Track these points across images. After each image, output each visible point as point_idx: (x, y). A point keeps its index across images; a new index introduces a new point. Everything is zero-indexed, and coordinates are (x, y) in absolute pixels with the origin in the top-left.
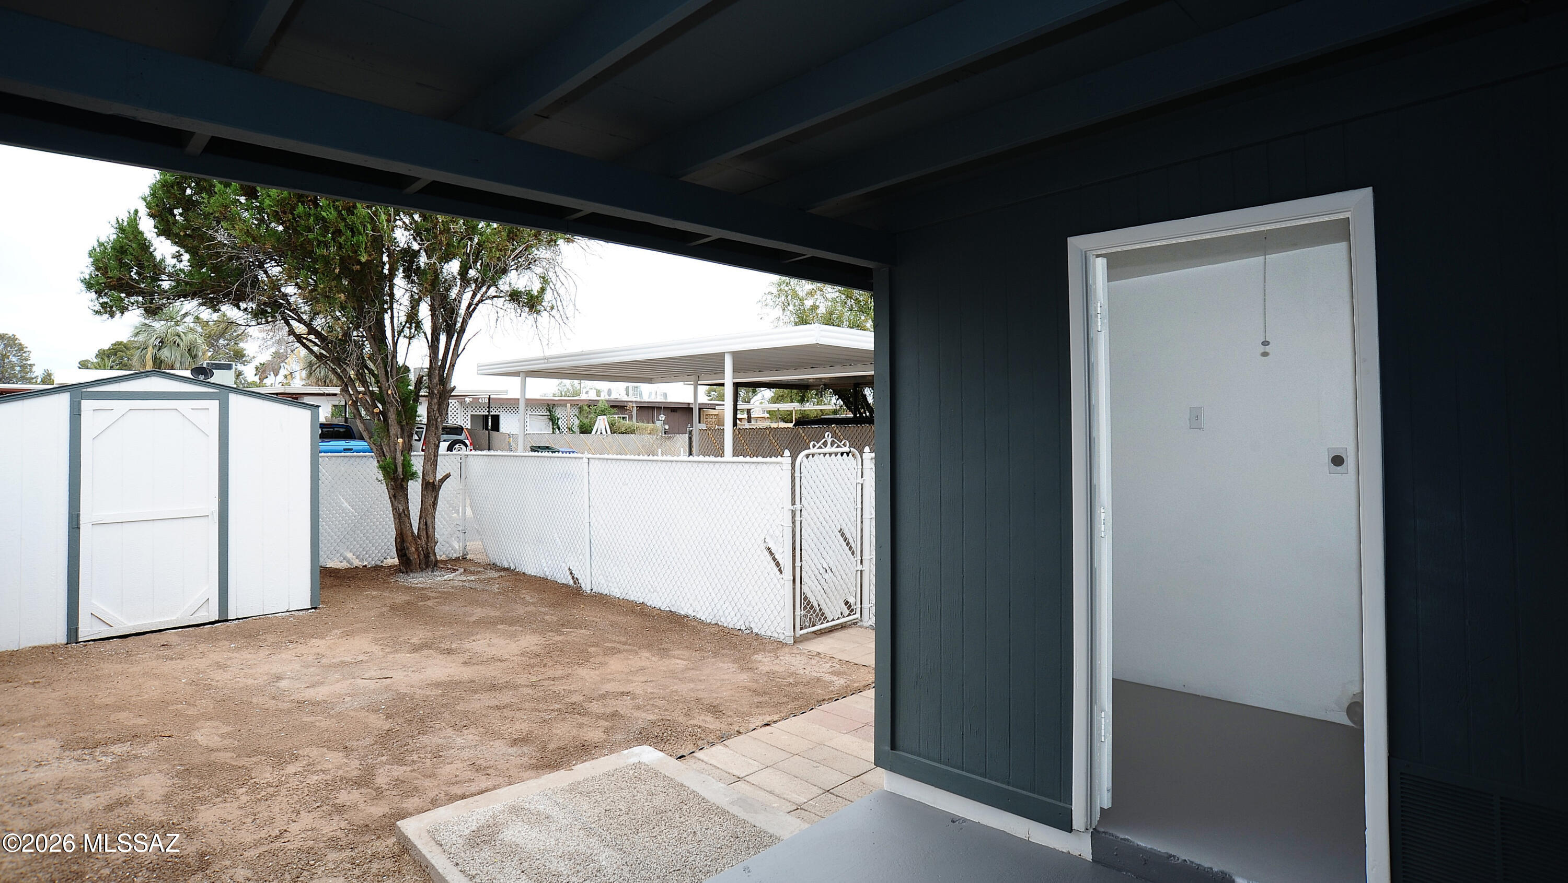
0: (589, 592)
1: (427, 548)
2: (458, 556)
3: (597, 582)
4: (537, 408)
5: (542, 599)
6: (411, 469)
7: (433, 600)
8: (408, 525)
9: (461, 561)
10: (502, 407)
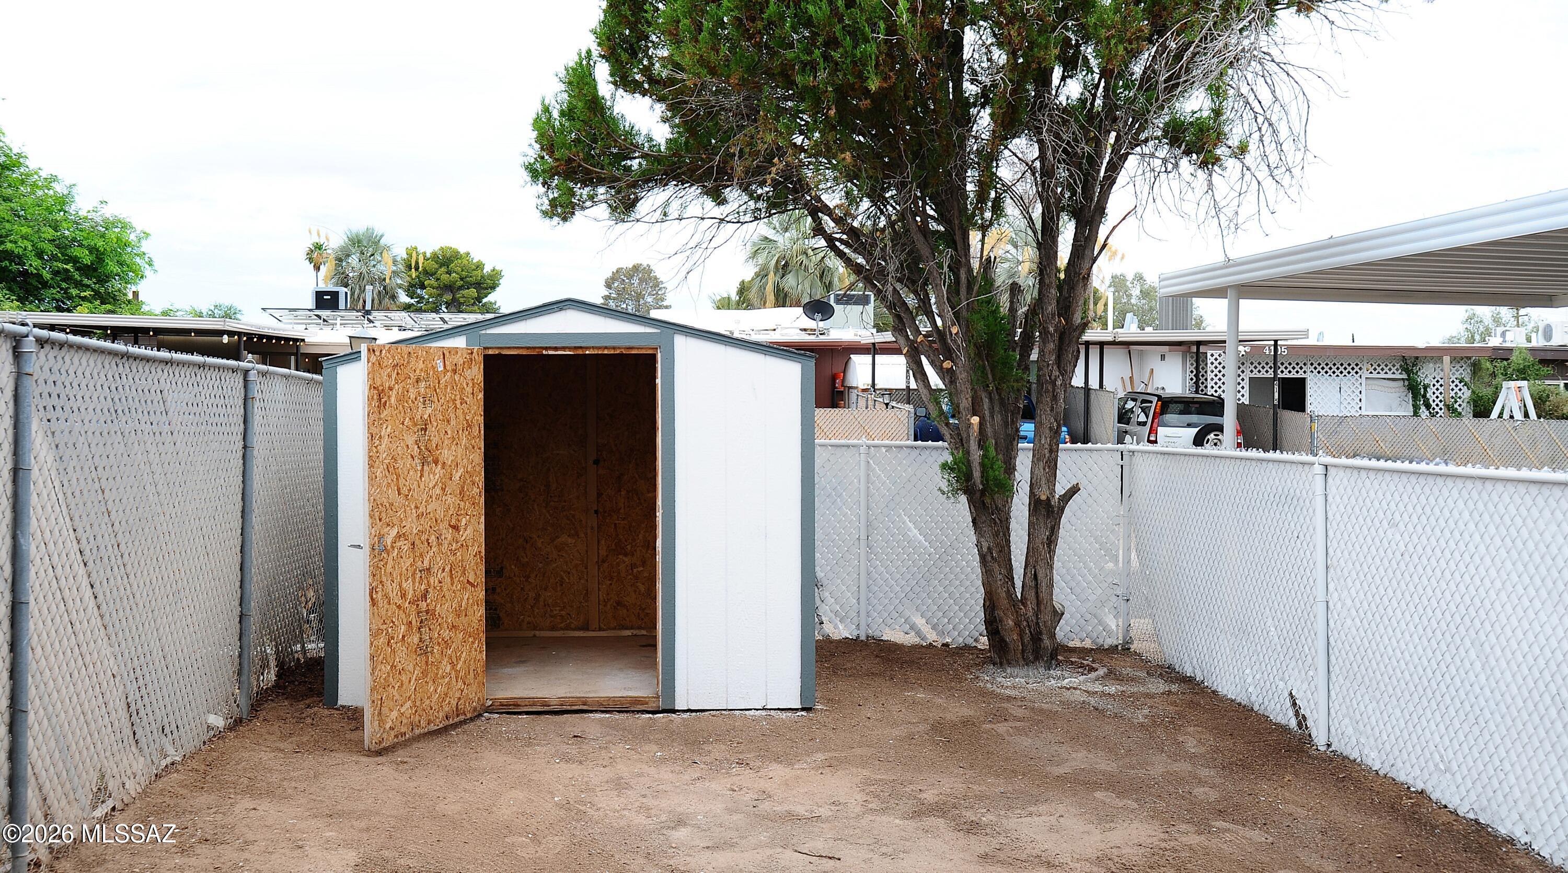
0: (1322, 749)
1: (1037, 623)
2: (1115, 643)
3: (1339, 731)
4: (1383, 366)
5: (1216, 751)
6: (997, 473)
7: (1010, 724)
8: (1000, 577)
9: (1118, 653)
10: (1312, 364)
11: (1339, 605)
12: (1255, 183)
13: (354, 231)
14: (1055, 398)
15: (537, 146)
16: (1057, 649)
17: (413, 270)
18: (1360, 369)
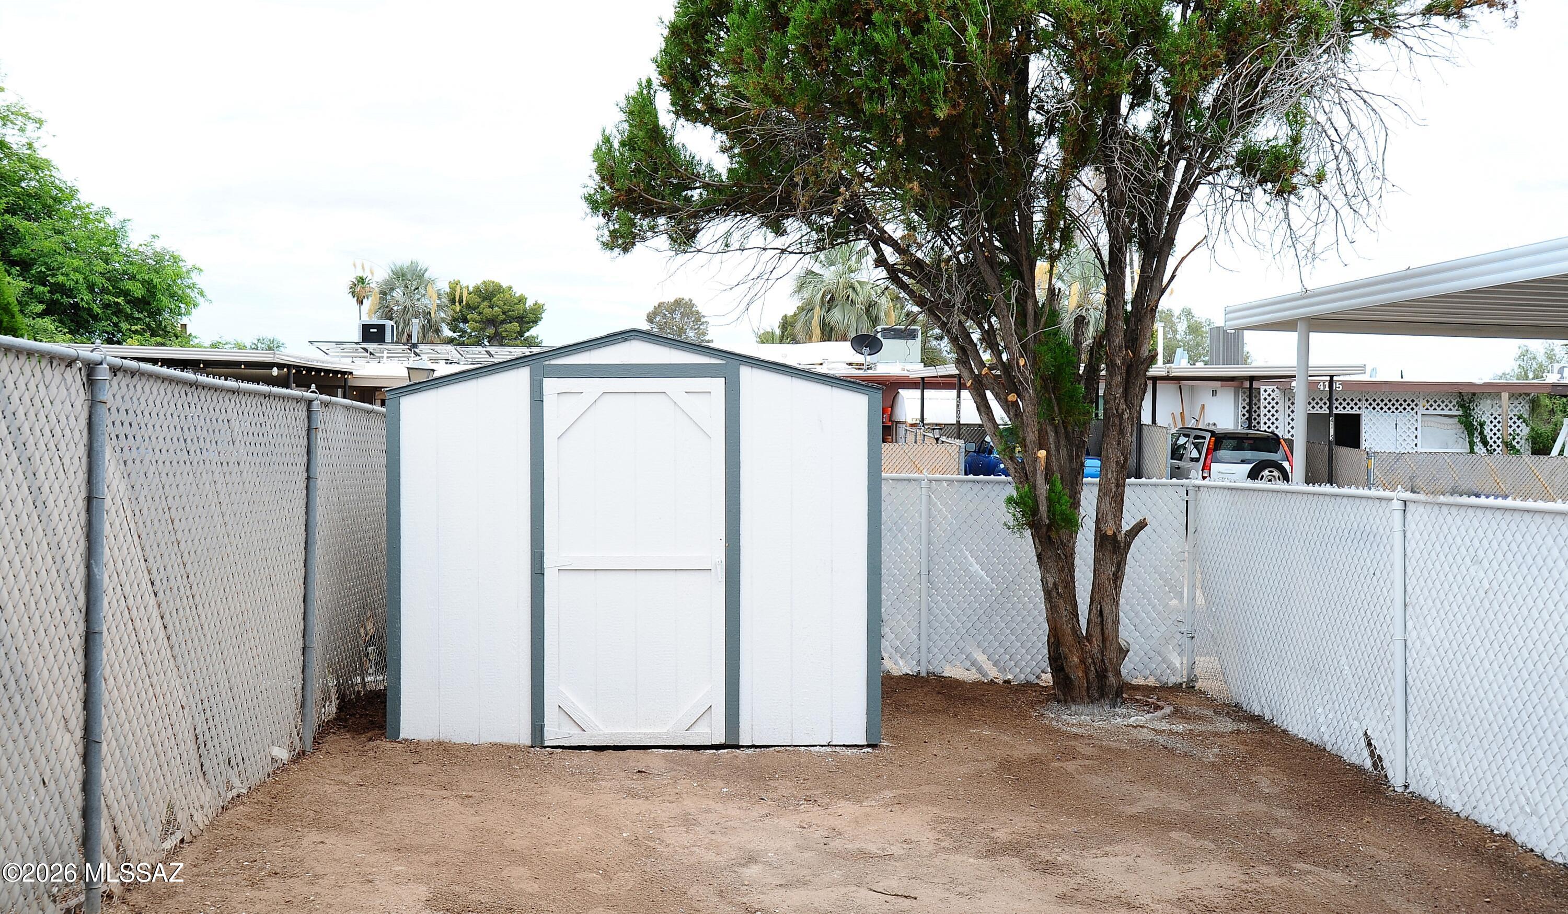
0: (1400, 790)
1: (1103, 660)
2: (1180, 681)
3: (1418, 773)
4: (1439, 402)
5: (1291, 791)
6: (1064, 507)
7: (1079, 762)
8: (1065, 613)
9: (1182, 691)
10: (1367, 400)
11: (1418, 643)
12: (1333, 212)
13: (399, 264)
14: (1122, 432)
15: (597, 178)
16: (1122, 687)
17: (457, 304)
18: (1416, 405)
